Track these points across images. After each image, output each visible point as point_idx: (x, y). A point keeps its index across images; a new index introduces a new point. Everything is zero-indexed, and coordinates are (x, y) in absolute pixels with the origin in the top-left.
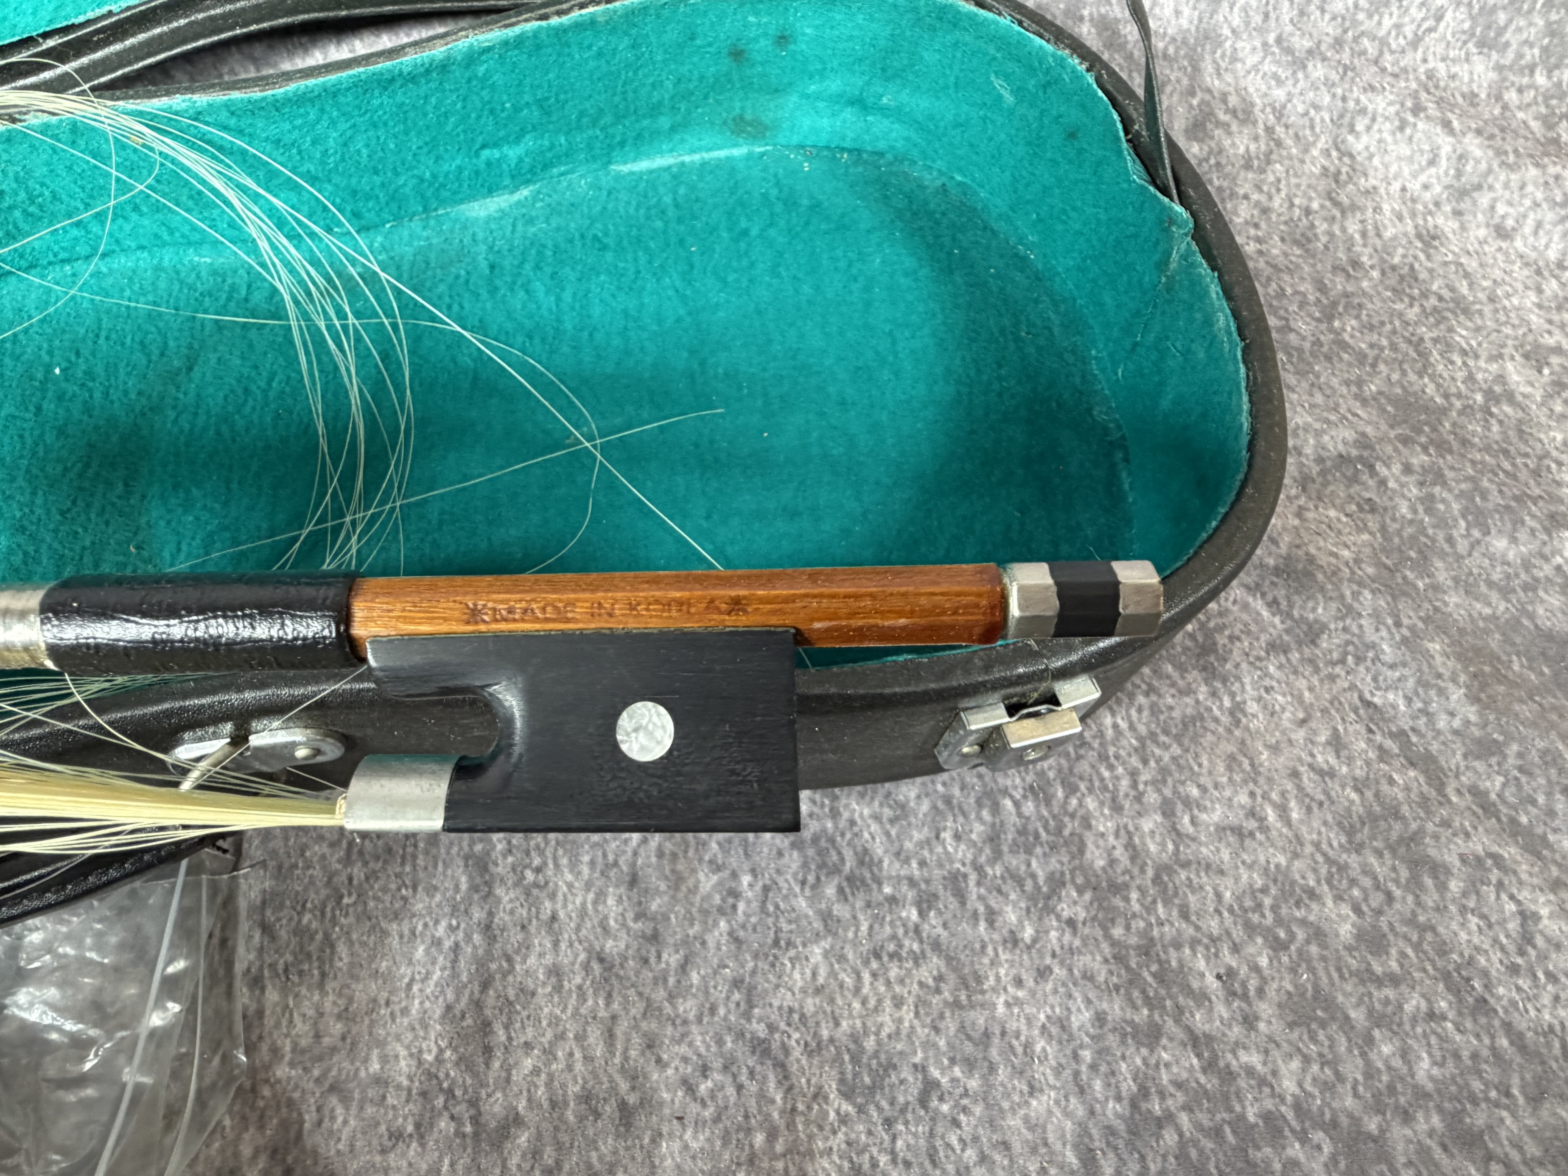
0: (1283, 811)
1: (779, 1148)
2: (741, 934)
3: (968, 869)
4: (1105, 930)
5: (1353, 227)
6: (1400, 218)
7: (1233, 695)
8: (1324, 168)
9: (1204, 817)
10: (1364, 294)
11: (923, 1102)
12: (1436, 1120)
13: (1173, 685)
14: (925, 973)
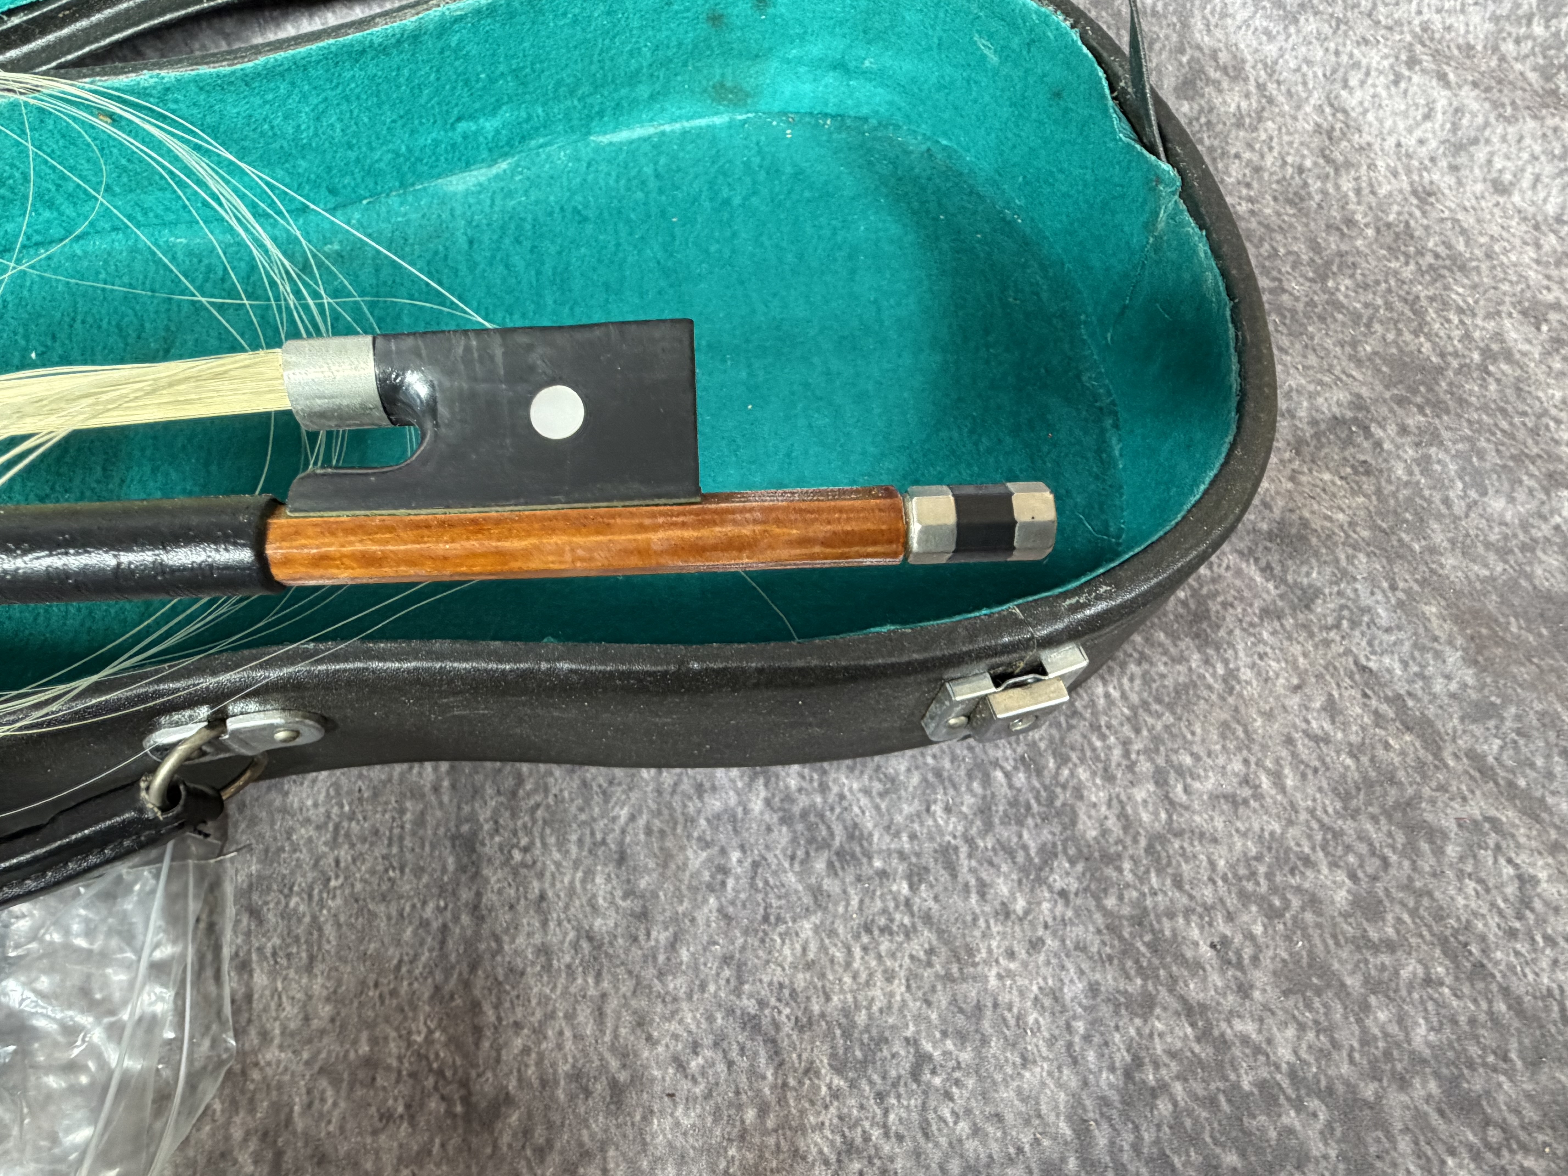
0: (1277, 777)
1: (770, 1123)
2: (731, 910)
3: (959, 842)
4: (1098, 899)
5: (1347, 185)
6: (1395, 174)
7: (1226, 662)
8: (1318, 125)
9: (1197, 785)
10: (1359, 252)
11: (915, 1075)
12: (1433, 1086)
13: (1165, 653)
14: (917, 947)
